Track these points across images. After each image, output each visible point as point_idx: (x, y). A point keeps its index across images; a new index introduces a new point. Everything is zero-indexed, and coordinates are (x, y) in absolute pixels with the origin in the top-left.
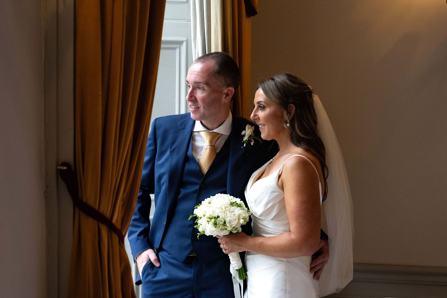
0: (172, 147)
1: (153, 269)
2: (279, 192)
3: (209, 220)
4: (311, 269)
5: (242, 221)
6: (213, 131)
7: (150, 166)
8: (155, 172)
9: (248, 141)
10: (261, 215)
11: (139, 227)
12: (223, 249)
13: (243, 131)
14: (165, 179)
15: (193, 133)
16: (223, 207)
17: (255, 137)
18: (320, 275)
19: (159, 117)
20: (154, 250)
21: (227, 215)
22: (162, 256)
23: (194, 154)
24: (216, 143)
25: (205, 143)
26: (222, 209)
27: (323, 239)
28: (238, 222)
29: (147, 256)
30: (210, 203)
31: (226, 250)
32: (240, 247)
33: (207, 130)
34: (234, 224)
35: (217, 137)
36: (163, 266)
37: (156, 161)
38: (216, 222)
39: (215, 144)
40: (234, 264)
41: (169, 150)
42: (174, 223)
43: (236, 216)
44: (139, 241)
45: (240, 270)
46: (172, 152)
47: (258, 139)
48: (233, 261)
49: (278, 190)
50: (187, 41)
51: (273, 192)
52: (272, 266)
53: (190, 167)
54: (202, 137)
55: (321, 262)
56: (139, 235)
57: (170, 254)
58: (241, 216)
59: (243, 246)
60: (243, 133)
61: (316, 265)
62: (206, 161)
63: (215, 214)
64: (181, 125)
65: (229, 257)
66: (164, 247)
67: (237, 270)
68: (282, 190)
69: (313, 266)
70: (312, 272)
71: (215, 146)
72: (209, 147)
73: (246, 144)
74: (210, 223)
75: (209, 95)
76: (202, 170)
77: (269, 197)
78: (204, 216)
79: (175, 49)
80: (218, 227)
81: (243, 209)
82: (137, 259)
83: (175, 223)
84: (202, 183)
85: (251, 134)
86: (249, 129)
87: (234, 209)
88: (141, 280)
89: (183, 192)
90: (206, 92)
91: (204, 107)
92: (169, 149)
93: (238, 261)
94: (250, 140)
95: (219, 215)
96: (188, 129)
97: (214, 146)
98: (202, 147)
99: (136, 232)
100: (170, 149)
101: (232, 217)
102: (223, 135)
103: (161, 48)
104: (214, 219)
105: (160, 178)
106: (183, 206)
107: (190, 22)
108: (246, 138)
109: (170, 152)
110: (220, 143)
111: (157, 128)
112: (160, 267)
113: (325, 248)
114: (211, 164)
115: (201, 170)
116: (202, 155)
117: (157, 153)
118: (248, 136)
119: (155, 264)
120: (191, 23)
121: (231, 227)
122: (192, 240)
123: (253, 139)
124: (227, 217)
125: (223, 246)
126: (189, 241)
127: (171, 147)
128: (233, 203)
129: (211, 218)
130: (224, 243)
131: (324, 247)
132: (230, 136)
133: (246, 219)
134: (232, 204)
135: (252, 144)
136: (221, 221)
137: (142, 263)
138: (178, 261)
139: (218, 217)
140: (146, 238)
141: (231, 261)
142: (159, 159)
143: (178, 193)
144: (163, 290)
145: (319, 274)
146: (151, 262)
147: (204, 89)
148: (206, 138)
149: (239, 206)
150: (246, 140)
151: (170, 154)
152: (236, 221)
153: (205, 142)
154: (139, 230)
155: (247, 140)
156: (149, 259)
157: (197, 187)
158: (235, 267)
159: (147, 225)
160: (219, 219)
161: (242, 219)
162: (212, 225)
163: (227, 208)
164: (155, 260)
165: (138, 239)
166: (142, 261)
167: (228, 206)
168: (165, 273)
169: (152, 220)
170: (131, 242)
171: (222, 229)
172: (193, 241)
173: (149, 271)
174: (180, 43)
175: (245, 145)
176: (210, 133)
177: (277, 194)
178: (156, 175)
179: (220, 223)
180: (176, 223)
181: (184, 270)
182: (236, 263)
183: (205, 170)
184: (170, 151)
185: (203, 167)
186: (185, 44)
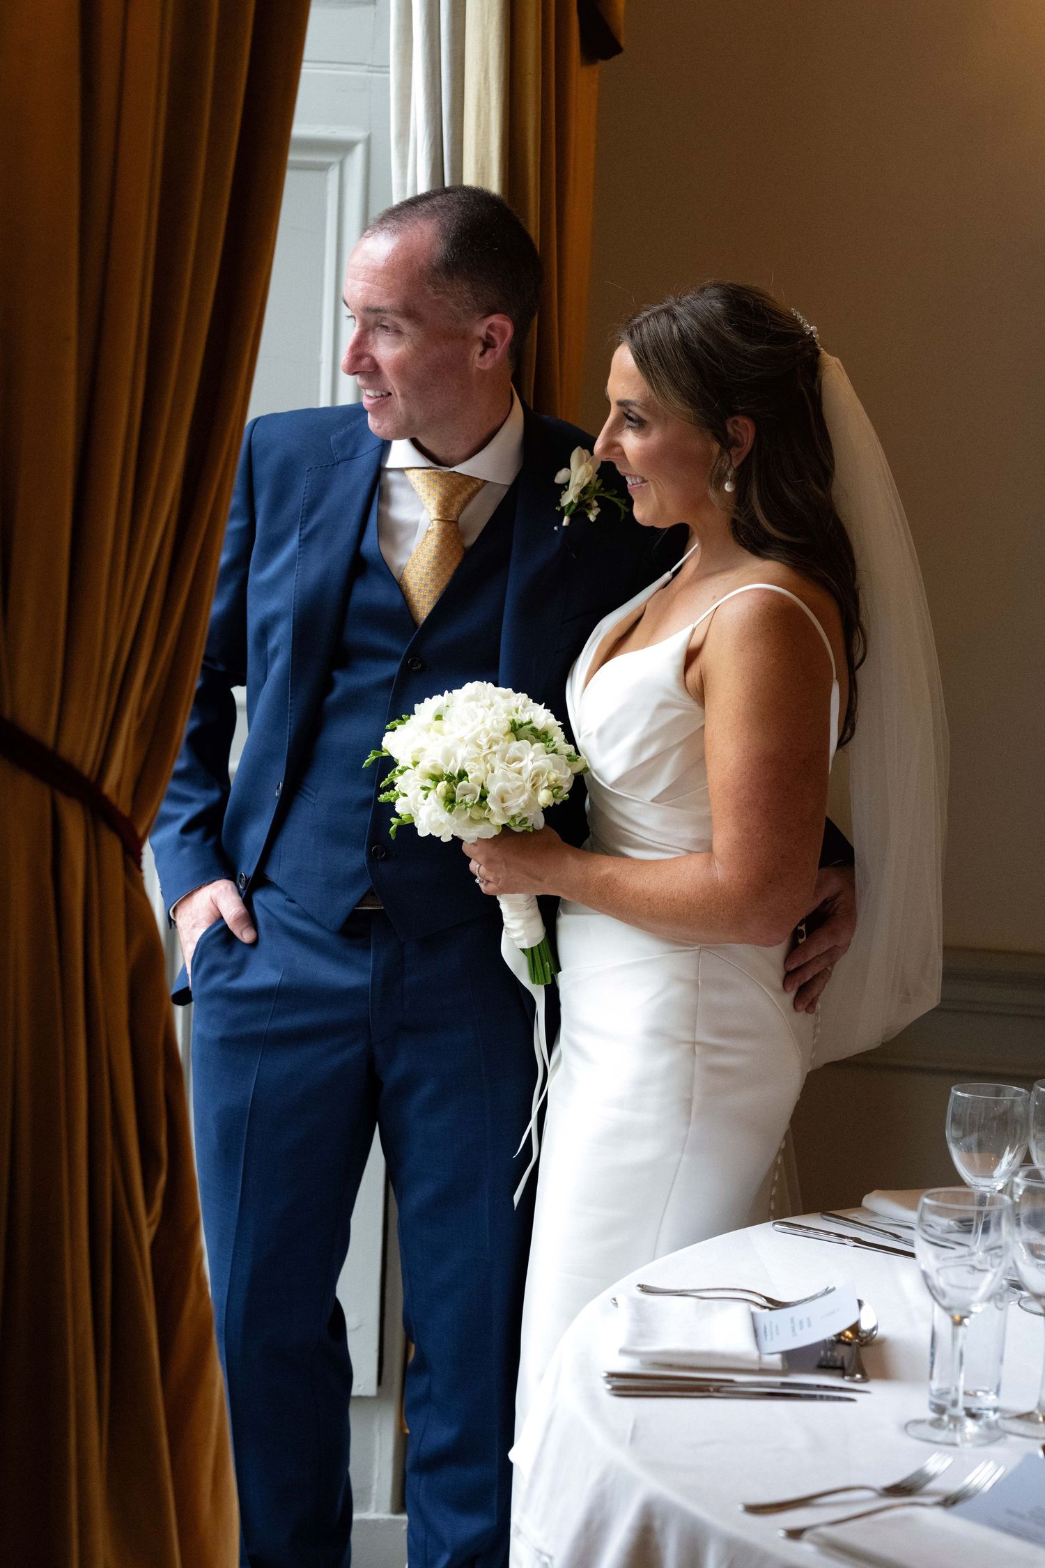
0: (306, 522)
1: (229, 952)
2: (683, 708)
3: (429, 783)
4: (789, 976)
5: (544, 797)
6: (452, 469)
7: (230, 588)
8: (248, 610)
9: (577, 508)
10: (616, 784)
11: (187, 800)
12: (479, 878)
13: (560, 469)
14: (282, 634)
15: (382, 475)
16: (484, 741)
17: (604, 492)
18: (818, 995)
19: (264, 414)
20: (238, 881)
21: (493, 772)
22: (264, 907)
23: (385, 550)
24: (462, 510)
25: (425, 510)
26: (480, 747)
27: (835, 865)
28: (530, 798)
29: (212, 906)
30: (439, 718)
31: (488, 882)
32: (537, 883)
33: (431, 464)
34: (516, 804)
35: (466, 490)
36: (265, 942)
37: (250, 572)
38: (454, 792)
39: (458, 516)
40: (514, 930)
41: (298, 532)
42: (310, 791)
43: (525, 775)
44: (186, 851)
45: (536, 952)
46: (306, 541)
47: (614, 499)
48: (513, 918)
49: (681, 699)
50: (368, 142)
51: (663, 706)
52: (646, 958)
53: (368, 593)
54: (413, 490)
55: (826, 948)
56: (186, 830)
57: (293, 901)
58: (542, 779)
59: (546, 880)
60: (561, 477)
61: (807, 963)
62: (427, 574)
63: (453, 761)
64: (342, 444)
65: (498, 903)
66: (273, 874)
67: (523, 950)
68: (696, 700)
69: (793, 967)
70: (789, 989)
71: (459, 522)
72: (435, 526)
73: (572, 517)
74: (432, 795)
75: (420, 351)
76: (413, 606)
77: (650, 723)
78: (416, 764)
79: (323, 168)
80: (459, 810)
81: (555, 751)
82: (179, 912)
83: (313, 793)
84: (412, 652)
85: (590, 483)
86: (581, 463)
87: (519, 749)
88: (188, 988)
89: (344, 682)
90: (408, 339)
91: (403, 395)
92: (298, 527)
93: (529, 919)
94: (585, 501)
95: (467, 770)
96: (365, 461)
97: (453, 524)
98: (415, 526)
99: (177, 817)
100: (301, 529)
101: (509, 780)
102: (487, 484)
103: (289, 164)
104: (445, 782)
105: (265, 631)
106: (341, 734)
107: (389, 73)
108: (569, 498)
109: (300, 541)
110: (479, 514)
111: (256, 453)
112: (255, 944)
113: (842, 898)
114: (442, 586)
115: (408, 608)
116: (414, 551)
117: (257, 541)
118: (579, 489)
119: (237, 933)
120: (388, 80)
121: (505, 816)
122: (369, 853)
123: (597, 499)
124: (492, 779)
125: (478, 866)
126: (359, 859)
127: (304, 523)
128: (521, 726)
129: (436, 779)
130: (481, 858)
131: (838, 895)
132: (514, 490)
133: (560, 788)
134: (516, 730)
135: (592, 518)
136: (473, 791)
137: (194, 926)
138: (319, 925)
139: (463, 775)
140: (210, 843)
141: (505, 920)
142: (262, 566)
143: (329, 685)
144: (265, 1026)
145: (815, 992)
146: (226, 926)
147: (398, 332)
148: (429, 495)
149: (541, 736)
150: (572, 503)
151: (300, 547)
152: (522, 793)
153: (423, 508)
154: (187, 813)
155: (575, 501)
156: (218, 916)
157: (393, 669)
158: (519, 939)
159: (215, 795)
160: (464, 782)
161: (545, 788)
162: (437, 802)
163: (497, 742)
164: (238, 920)
165: (182, 844)
166: (193, 922)
167: (502, 736)
168: (275, 966)
169: (234, 777)
170: (157, 851)
171: (471, 818)
172: (372, 857)
173: (217, 956)
174: (343, 148)
175: (566, 521)
176: (441, 476)
177: (677, 712)
178: (253, 622)
179: (468, 799)
180: (317, 792)
181: (340, 959)
182: (522, 928)
183: (423, 608)
184: (300, 535)
185: (414, 595)
186: (359, 152)
